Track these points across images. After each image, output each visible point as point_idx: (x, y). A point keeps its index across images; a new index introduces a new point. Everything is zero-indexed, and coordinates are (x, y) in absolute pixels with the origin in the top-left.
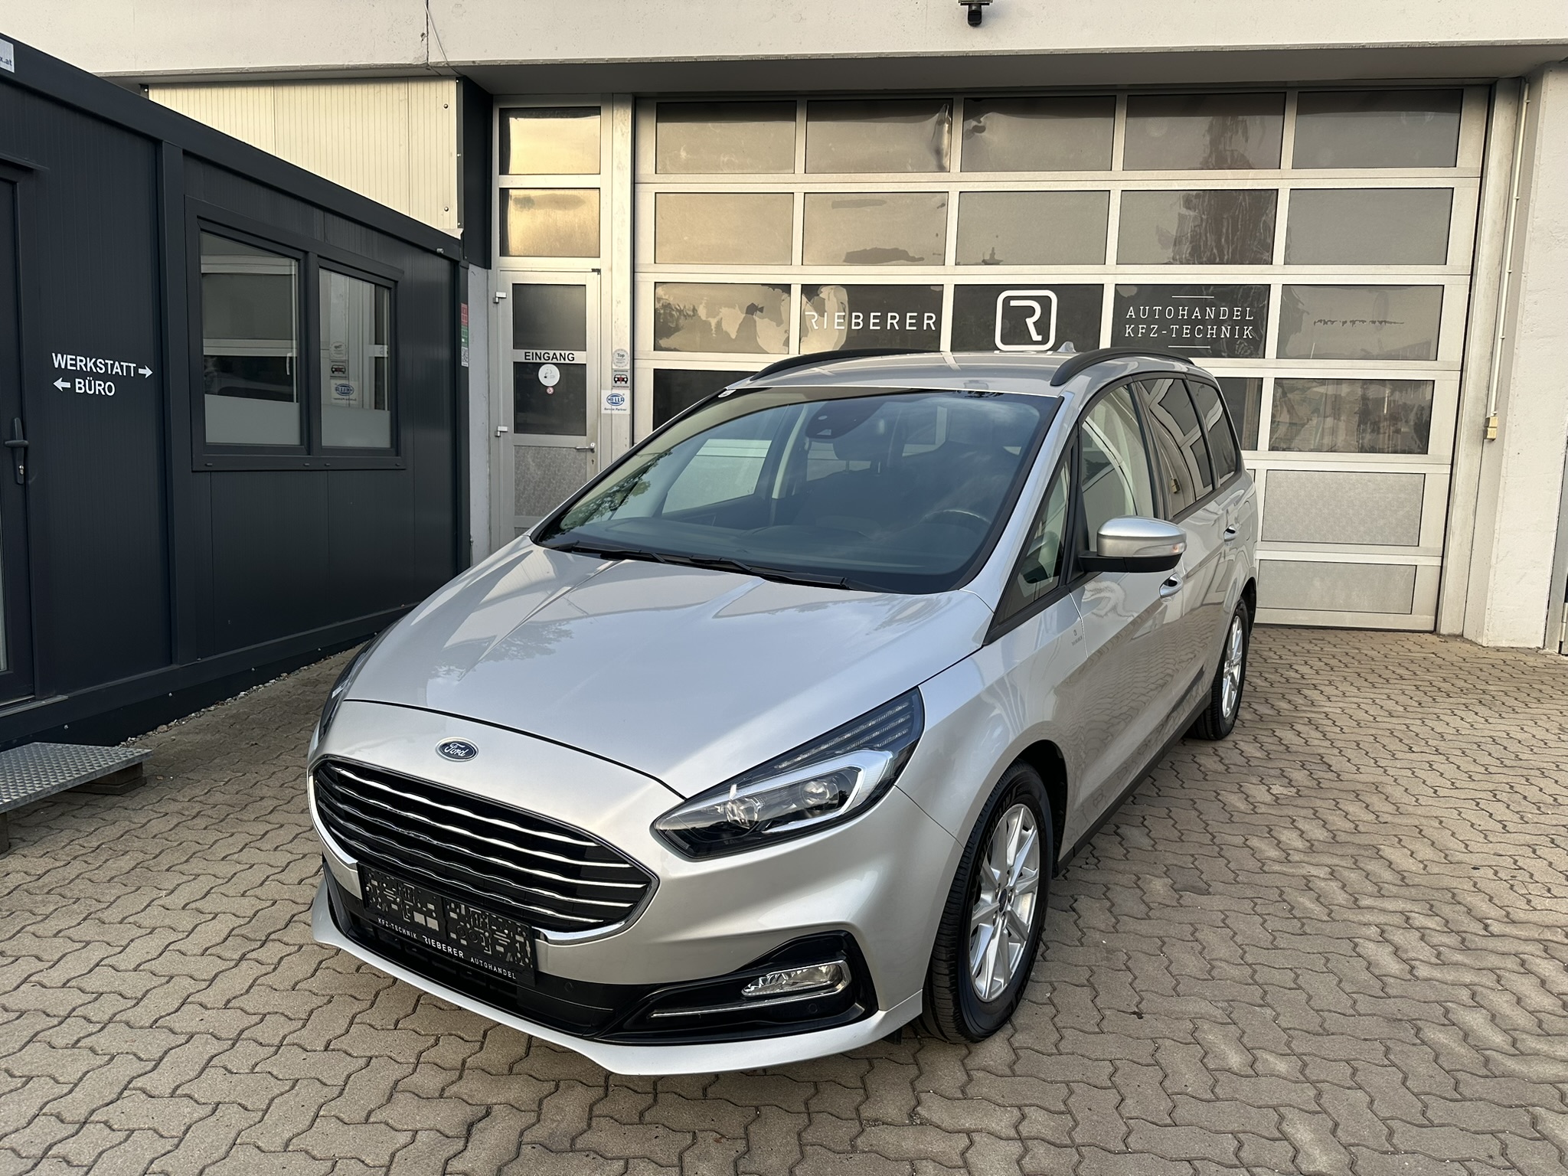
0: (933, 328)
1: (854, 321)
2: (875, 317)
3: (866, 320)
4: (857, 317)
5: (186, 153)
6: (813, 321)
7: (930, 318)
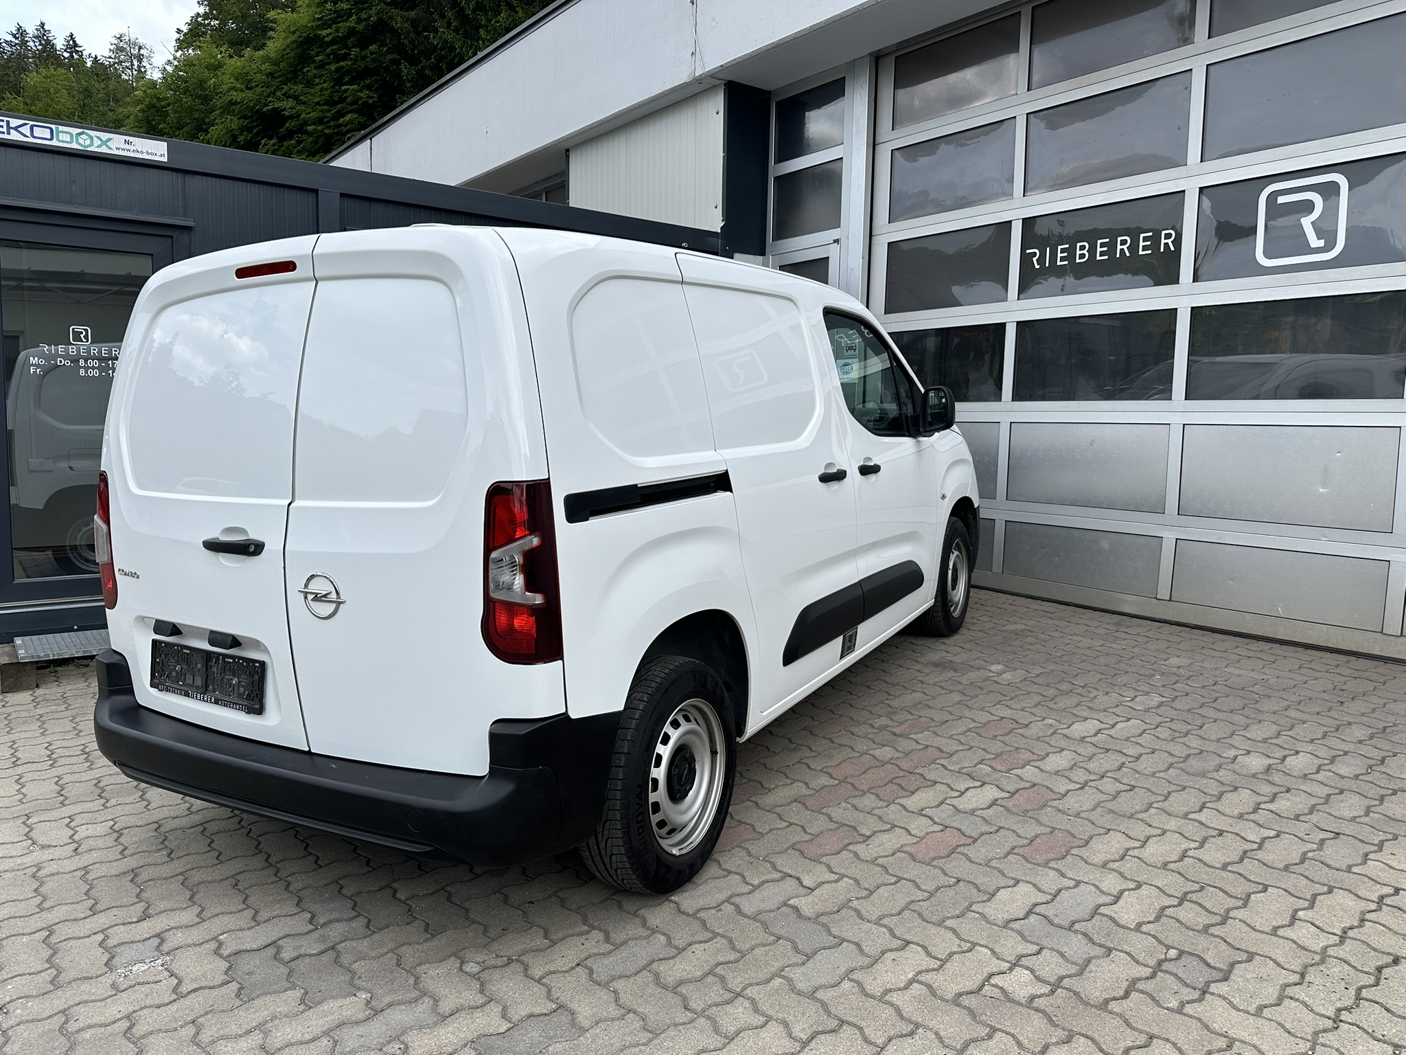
0: (1172, 249)
1: (1078, 252)
2: (1102, 245)
3: (1092, 251)
4: (1082, 248)
5: (342, 195)
6: (1035, 259)
7: (1168, 236)
